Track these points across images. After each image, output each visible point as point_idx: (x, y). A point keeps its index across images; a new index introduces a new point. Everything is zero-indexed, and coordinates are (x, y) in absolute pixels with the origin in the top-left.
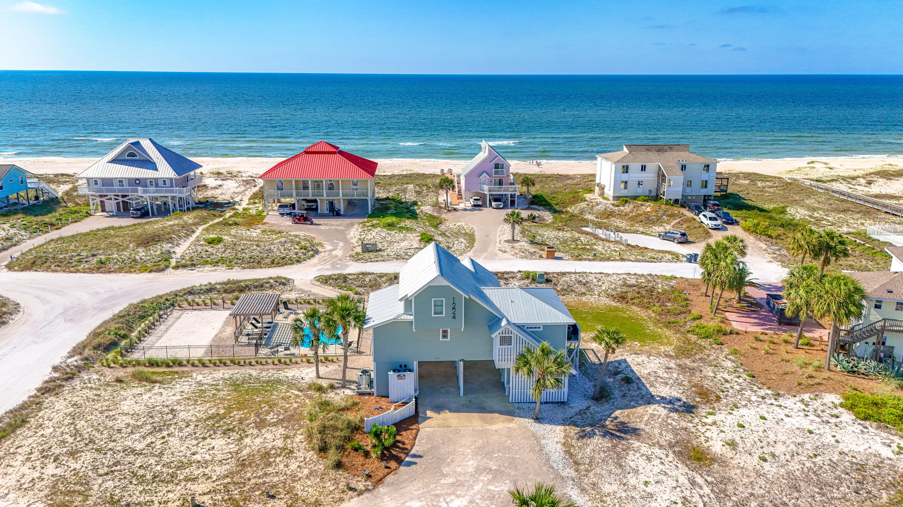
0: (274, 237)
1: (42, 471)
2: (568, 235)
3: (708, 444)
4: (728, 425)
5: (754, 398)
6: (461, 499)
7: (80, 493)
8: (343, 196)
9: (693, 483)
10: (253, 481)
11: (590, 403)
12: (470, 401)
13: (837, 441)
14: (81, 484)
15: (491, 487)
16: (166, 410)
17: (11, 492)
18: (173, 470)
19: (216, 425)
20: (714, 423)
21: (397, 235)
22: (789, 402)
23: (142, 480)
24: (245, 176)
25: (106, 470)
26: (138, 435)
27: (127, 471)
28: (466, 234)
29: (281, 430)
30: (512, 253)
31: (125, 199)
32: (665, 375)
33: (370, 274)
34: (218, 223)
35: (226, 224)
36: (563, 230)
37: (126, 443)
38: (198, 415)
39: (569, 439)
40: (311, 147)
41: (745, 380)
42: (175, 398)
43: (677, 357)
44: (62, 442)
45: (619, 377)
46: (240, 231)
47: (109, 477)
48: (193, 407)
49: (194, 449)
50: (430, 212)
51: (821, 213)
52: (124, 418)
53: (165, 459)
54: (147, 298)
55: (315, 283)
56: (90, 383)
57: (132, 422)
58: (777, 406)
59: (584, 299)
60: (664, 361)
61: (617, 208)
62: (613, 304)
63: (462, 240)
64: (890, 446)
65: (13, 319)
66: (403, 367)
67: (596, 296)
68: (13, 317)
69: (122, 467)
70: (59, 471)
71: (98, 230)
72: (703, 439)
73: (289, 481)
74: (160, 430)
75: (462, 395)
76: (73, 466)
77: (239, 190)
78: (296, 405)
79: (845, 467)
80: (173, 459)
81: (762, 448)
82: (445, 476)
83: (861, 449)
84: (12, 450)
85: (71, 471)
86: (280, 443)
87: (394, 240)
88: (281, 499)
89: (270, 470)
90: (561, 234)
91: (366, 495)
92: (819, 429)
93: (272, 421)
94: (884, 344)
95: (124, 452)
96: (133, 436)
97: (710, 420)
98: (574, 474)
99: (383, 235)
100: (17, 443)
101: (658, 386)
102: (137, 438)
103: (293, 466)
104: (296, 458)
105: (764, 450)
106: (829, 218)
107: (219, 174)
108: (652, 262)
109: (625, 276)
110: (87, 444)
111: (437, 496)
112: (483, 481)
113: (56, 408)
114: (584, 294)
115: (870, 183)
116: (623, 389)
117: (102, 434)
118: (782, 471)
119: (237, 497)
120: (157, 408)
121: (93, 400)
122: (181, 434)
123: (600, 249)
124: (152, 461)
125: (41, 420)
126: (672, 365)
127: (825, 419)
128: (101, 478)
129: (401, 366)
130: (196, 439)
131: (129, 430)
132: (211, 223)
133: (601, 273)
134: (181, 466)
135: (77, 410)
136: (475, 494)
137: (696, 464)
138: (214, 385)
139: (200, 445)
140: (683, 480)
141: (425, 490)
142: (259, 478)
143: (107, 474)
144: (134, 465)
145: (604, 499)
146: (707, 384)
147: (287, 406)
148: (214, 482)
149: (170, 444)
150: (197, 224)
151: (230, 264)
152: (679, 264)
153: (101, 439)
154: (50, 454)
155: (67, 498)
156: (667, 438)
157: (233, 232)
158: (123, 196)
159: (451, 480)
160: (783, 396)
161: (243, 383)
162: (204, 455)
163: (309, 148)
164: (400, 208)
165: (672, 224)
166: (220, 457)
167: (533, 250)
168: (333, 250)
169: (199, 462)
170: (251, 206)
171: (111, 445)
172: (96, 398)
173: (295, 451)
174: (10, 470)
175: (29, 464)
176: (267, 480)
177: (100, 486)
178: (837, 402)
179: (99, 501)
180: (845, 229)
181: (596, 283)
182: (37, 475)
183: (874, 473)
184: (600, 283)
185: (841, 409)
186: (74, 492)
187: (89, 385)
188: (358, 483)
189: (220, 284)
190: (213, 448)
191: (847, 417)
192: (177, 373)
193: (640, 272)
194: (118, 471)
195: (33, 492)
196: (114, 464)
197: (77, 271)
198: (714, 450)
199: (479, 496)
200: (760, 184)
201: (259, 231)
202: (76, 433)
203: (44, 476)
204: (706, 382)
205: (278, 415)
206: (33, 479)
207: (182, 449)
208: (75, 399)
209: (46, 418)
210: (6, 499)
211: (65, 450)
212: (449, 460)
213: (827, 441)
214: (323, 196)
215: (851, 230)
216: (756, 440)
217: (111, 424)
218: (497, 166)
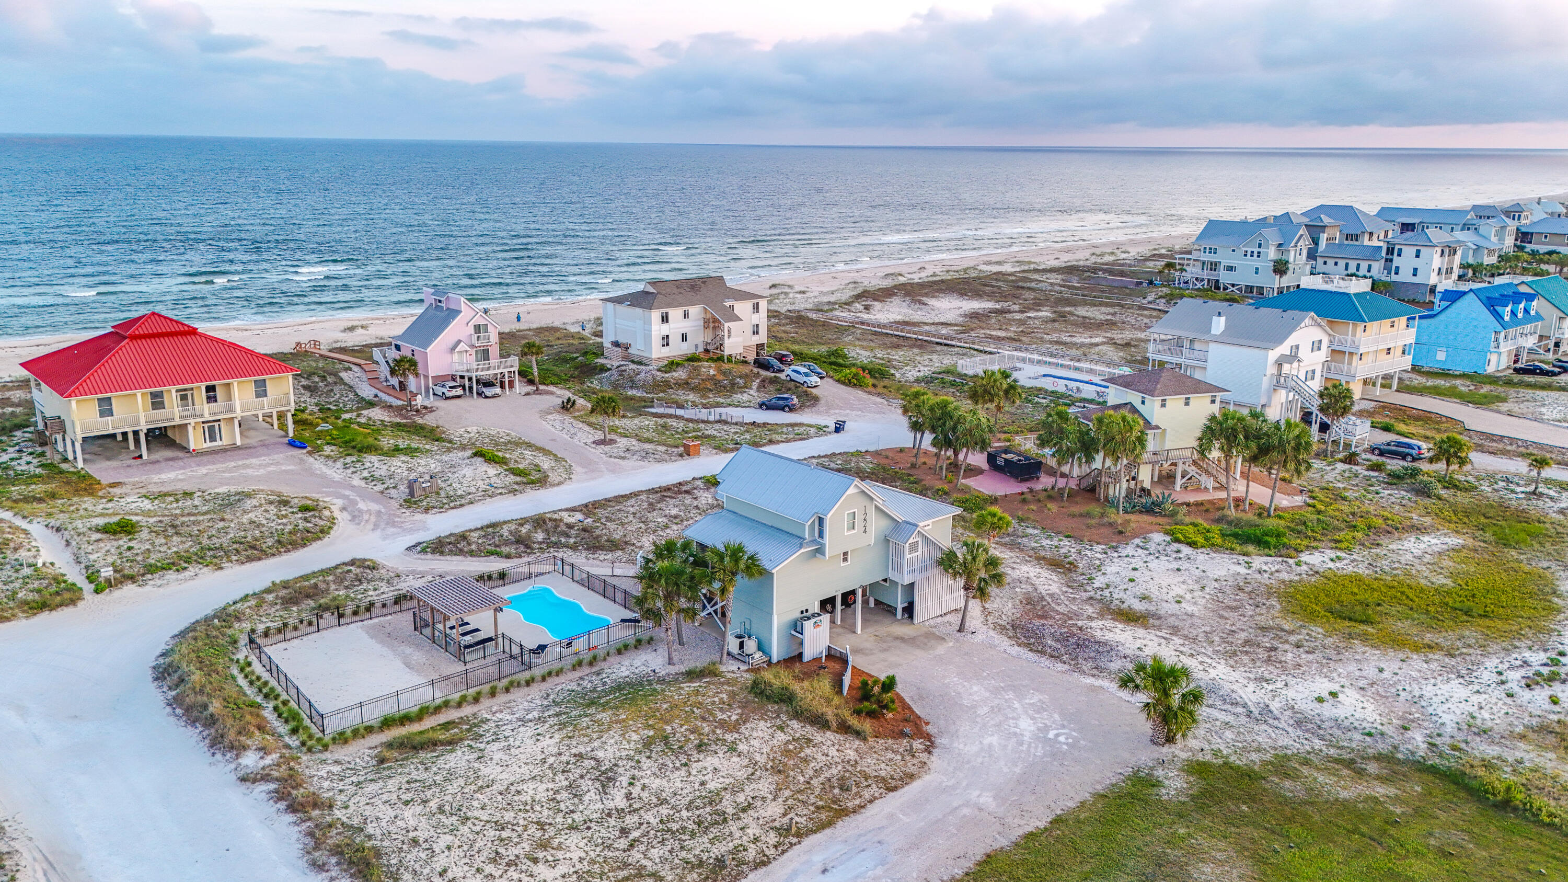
3: (1126, 604)
6: (1021, 720)
8: (240, 409)
20: (1108, 585)
28: (514, 443)
29: (764, 724)
39: (1017, 640)
50: (387, 419)
55: (420, 556)
58: (1126, 556)
61: (667, 375)
63: (528, 453)
66: (805, 613)
75: (859, 631)
78: (724, 696)
86: (783, 736)
91: (935, 751)
94: (1134, 479)
108: (804, 439)
119: (821, 803)
129: (802, 612)
136: (1025, 711)
147: (716, 700)
148: (774, 800)
151: (203, 560)
156: (1090, 610)
165: (753, 388)
173: (811, 737)
178: (1167, 539)
185: (1175, 545)
192: (454, 723)
214: (203, 415)
216: (1157, 588)
218: (477, 328)
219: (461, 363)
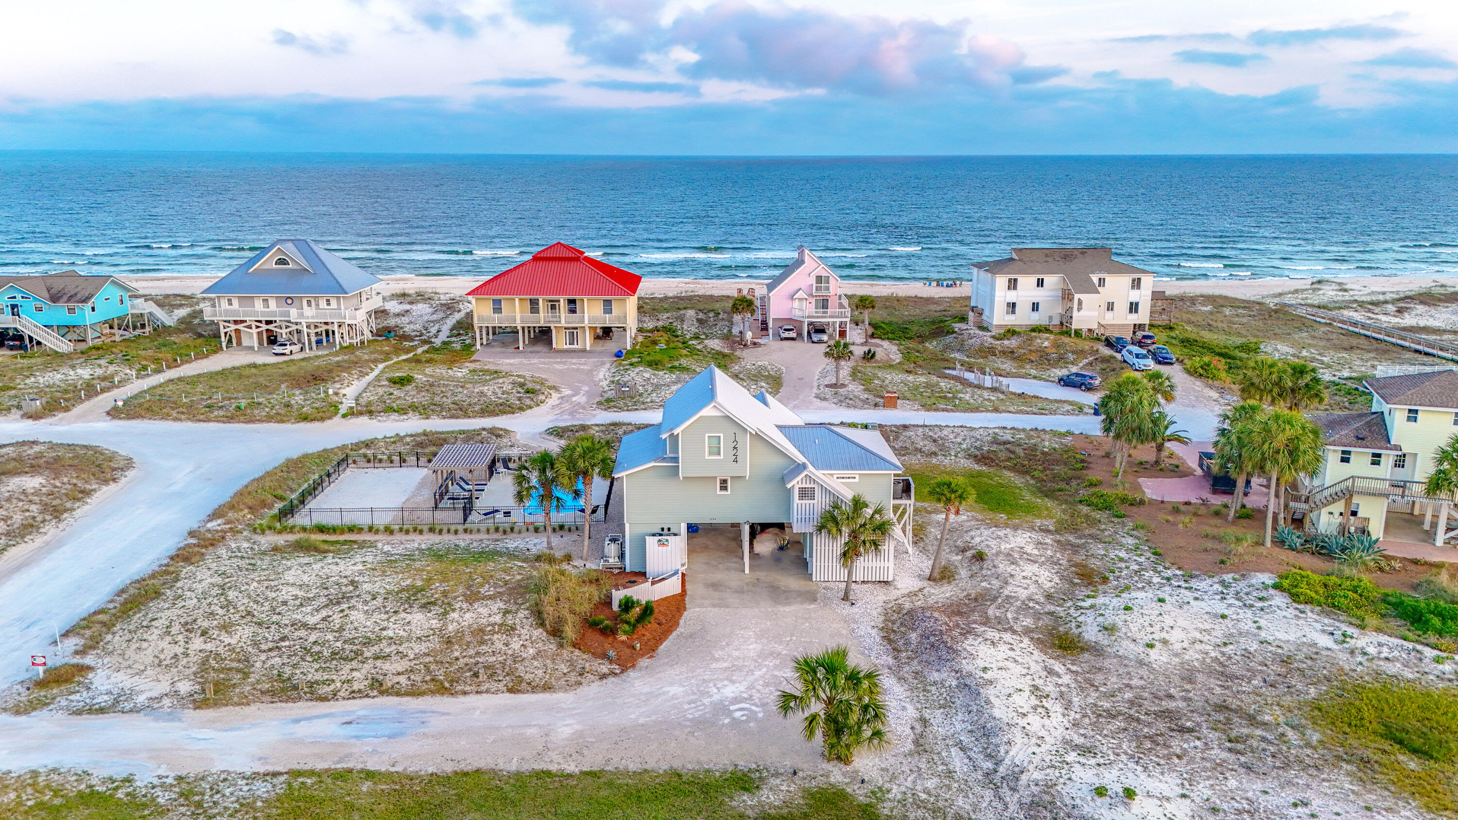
0: (488, 378)
1: (187, 646)
2: (922, 379)
3: (1080, 630)
4: (1111, 608)
5: (1156, 580)
6: (737, 685)
7: (238, 671)
8: (589, 321)
9: (1051, 672)
10: (462, 661)
11: (925, 583)
12: (758, 579)
13: (1259, 628)
14: (239, 661)
15: (776, 673)
16: (345, 581)
17: (149, 668)
18: (358, 647)
19: (413, 598)
20: (1092, 607)
21: (667, 376)
22: (1203, 584)
23: (317, 657)
24: (444, 299)
25: (270, 645)
26: (309, 608)
27: (297, 647)
28: (769, 376)
29: (501, 605)
30: (835, 400)
31: (270, 327)
32: (1036, 552)
33: (624, 424)
34: (404, 360)
35: (417, 361)
36: (916, 374)
37: (295, 616)
38: (388, 587)
39: (890, 624)
40: (543, 251)
41: (1148, 559)
42: (355, 568)
43: (1057, 532)
44: (211, 614)
45: (969, 554)
46: (438, 371)
47: (275, 653)
48: (380, 578)
49: (385, 624)
50: (718, 348)
51: (1313, 351)
52: (290, 589)
53: (346, 634)
54: (310, 452)
55: (547, 437)
56: (240, 552)
57: (300, 594)
58: (1186, 588)
59: (934, 461)
60: (1038, 536)
61: (998, 342)
62: (977, 467)
63: (763, 384)
64: (1333, 634)
65: (125, 476)
66: (666, 531)
67: (953, 457)
68: (126, 473)
69: (292, 643)
70: (209, 647)
71: (234, 368)
72: (1073, 625)
73: (509, 662)
74: (338, 603)
75: (747, 571)
76: (227, 640)
77: (435, 317)
78: (519, 577)
79: (1265, 658)
80: (357, 635)
81: (1152, 633)
82: (717, 660)
83: (1292, 638)
84: (144, 624)
85: (225, 646)
86: (498, 619)
87: (661, 382)
88: (500, 681)
89: (484, 648)
90: (911, 378)
91: (611, 679)
92: (1238, 614)
93: (487, 594)
94: (1354, 514)
95: (292, 626)
96: (304, 609)
97: (1088, 603)
98: (890, 661)
99: (647, 375)
100: (150, 615)
101: (1021, 563)
102: (308, 611)
103: (516, 645)
104: (519, 636)
105: (1154, 636)
106: (1324, 359)
107: (404, 295)
108: (1043, 414)
109: (997, 430)
110: (243, 617)
111: (704, 681)
112: (767, 666)
113: (199, 578)
114: (935, 454)
115: (1400, 311)
116: (974, 568)
117: (262, 606)
118: (1177, 660)
119: (441, 678)
120: (333, 579)
121: (247, 570)
122: (366, 608)
123: (967, 398)
124: (330, 637)
125: (180, 591)
126: (1048, 541)
127: (1248, 602)
128: (265, 654)
129: (663, 529)
130: (387, 612)
131: (298, 602)
132: (395, 360)
133: (961, 426)
134: (368, 642)
135: (227, 580)
136: (756, 680)
137: (1059, 652)
138: (406, 555)
139: (392, 620)
140: (1035, 667)
141: (690, 675)
142: (471, 657)
143: (270, 650)
144: (306, 640)
145: (929, 688)
146: (1094, 564)
147: (508, 578)
148: (410, 660)
149: (352, 618)
150: (376, 361)
151: (424, 411)
152: (1081, 418)
153: (262, 612)
154: (196, 627)
155: (222, 676)
156: (1024, 623)
157: (428, 371)
158: (268, 322)
159: (726, 665)
160: (1196, 576)
161: (447, 554)
162: (397, 631)
163: (540, 252)
164: (673, 342)
165: (1081, 365)
166: (419, 633)
167: (866, 396)
168: (574, 396)
169: (392, 638)
170: (454, 339)
171: (275, 618)
172: (250, 567)
173: (518, 628)
174: (145, 645)
175: (168, 639)
176: (481, 660)
177: (264, 662)
178: (1270, 582)
179: (264, 678)
180: (1346, 373)
181: (954, 440)
182: (179, 650)
183: (1304, 666)
184: (959, 440)
185: (1272, 591)
186: (230, 669)
187: (239, 554)
188: (602, 666)
189: (411, 436)
190: (409, 622)
191: (1279, 600)
192: (355, 542)
193: (1020, 426)
194: (286, 647)
195: (176, 670)
196: (280, 639)
197: (208, 420)
198: (1086, 637)
199: (761, 682)
200: (1227, 311)
201: (465, 371)
202: (228, 605)
203: (189, 652)
204: (1093, 560)
205: (495, 588)
206: (176, 655)
207: (368, 623)
208: (223, 568)
209: (186, 588)
210: (143, 676)
211: (215, 622)
212: (724, 643)
213: (1246, 627)
214: (560, 322)
215: (1354, 375)
216: (1146, 624)
217: (274, 595)
218: (819, 279)
219: (801, 310)
